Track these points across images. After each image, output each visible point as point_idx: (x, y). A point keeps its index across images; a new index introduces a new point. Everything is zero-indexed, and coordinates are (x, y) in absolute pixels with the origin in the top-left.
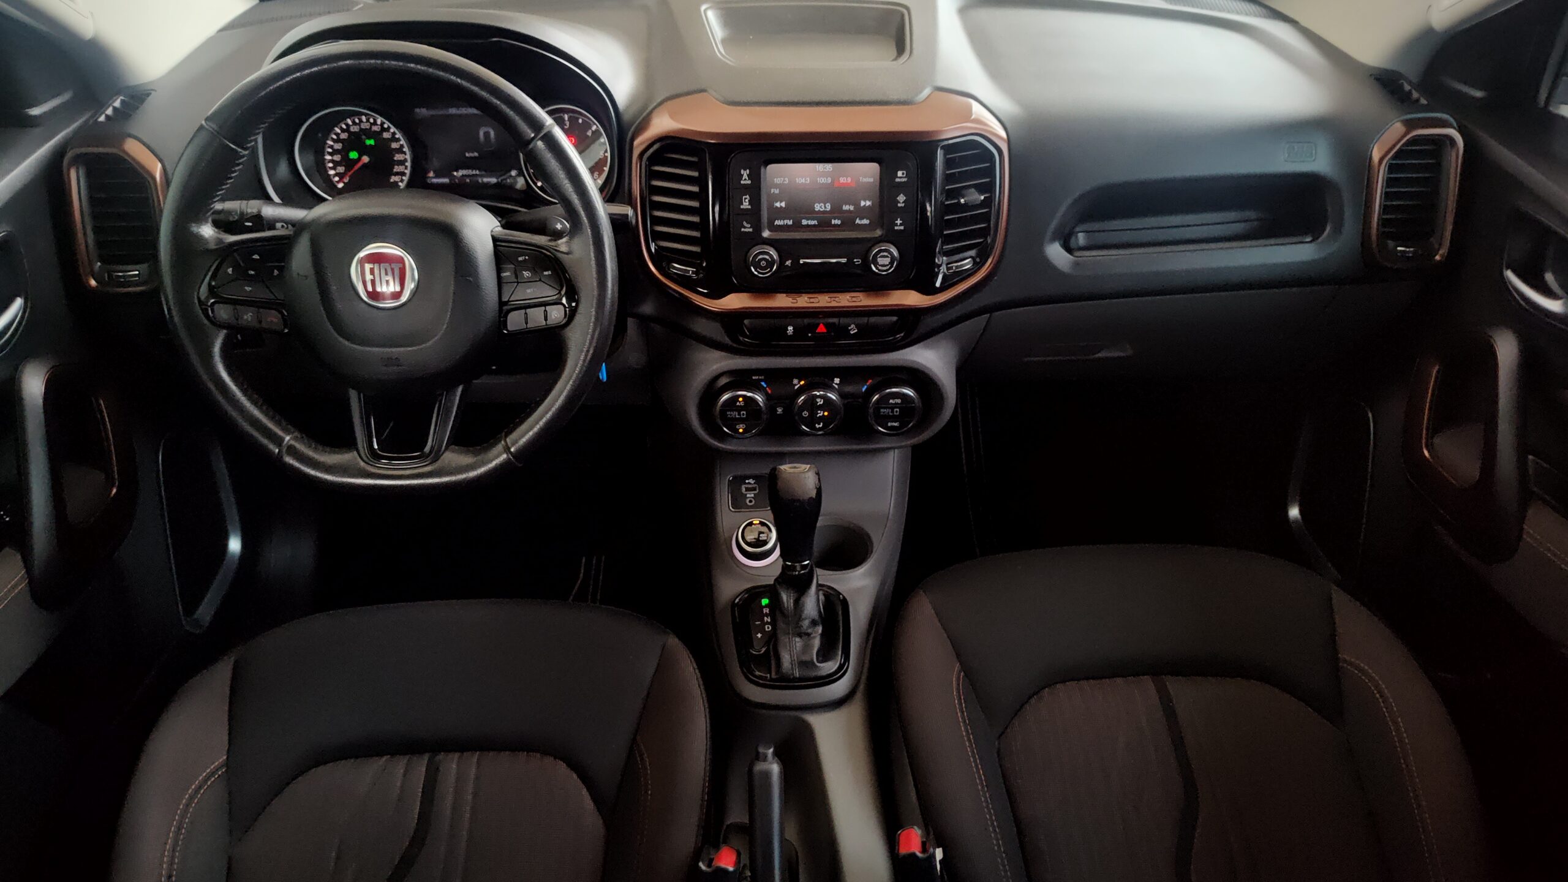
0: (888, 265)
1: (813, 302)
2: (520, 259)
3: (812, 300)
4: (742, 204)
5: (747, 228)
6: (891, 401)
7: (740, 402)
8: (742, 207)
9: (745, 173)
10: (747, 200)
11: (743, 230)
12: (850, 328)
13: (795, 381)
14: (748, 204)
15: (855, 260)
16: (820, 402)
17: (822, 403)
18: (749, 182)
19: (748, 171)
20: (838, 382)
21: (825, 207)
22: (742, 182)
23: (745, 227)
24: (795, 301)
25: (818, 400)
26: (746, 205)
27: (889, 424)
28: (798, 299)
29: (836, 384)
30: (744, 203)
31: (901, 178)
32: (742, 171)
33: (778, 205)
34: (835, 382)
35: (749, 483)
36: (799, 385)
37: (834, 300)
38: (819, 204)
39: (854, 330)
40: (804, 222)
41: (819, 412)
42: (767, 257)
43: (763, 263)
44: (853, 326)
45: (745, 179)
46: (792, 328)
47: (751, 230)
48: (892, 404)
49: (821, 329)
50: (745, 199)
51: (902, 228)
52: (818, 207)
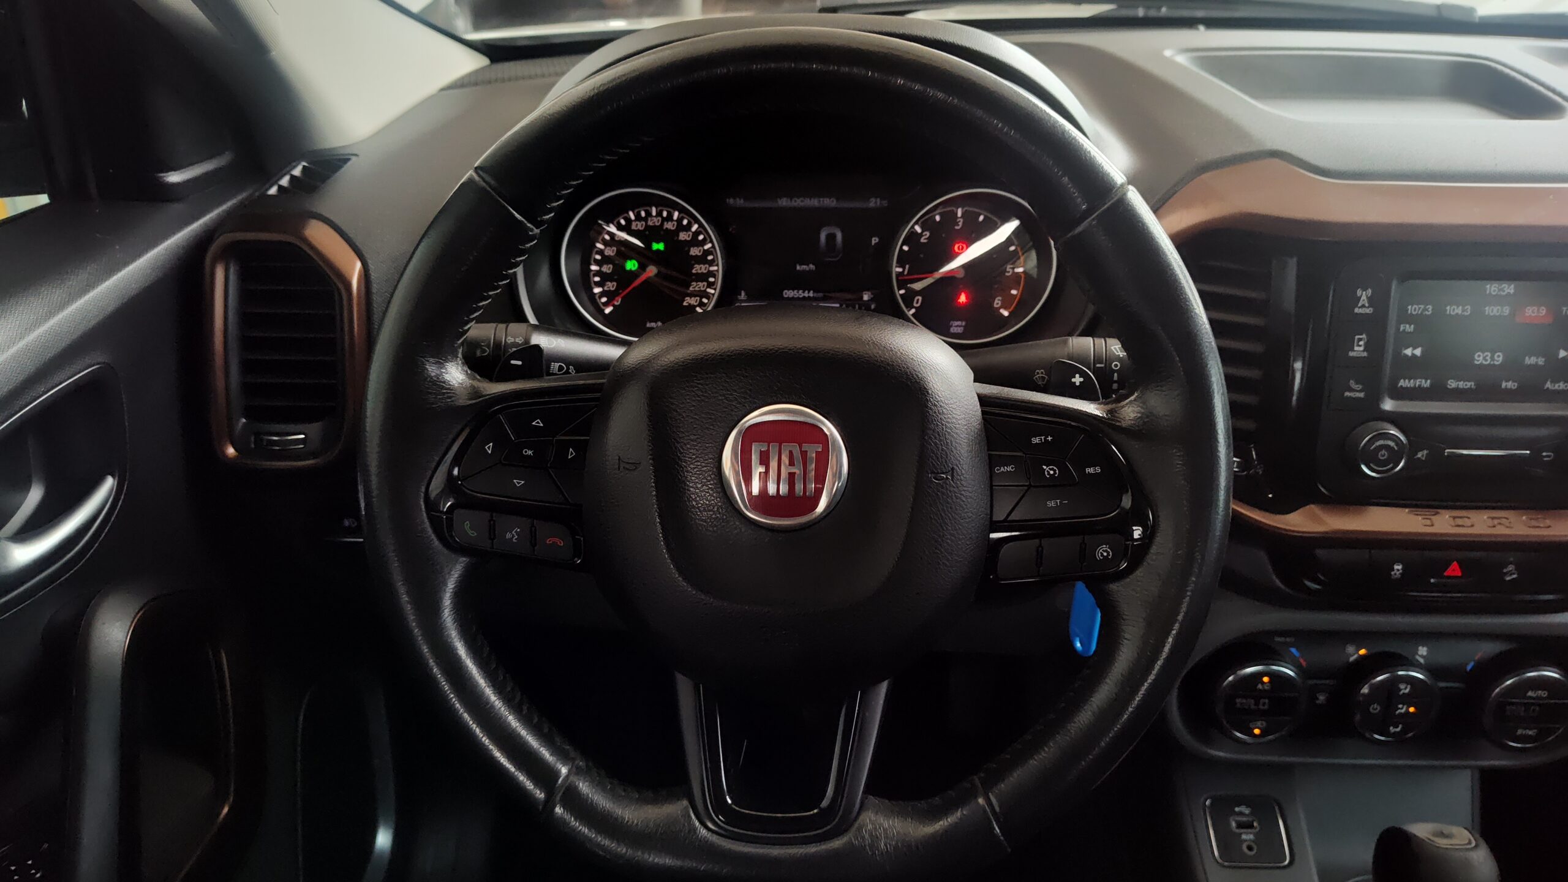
1: (1463, 526)
2: (1036, 440)
3: (1459, 522)
4: (1353, 350)
5: (1356, 392)
6: (1530, 694)
7: (1263, 683)
8: (1351, 354)
9: (1364, 296)
10: (1361, 343)
11: (1347, 394)
12: (1505, 571)
13: (1350, 649)
14: (1362, 349)
15: (1544, 454)
16: (1405, 689)
17: (1407, 691)
18: (1369, 311)
19: (1370, 291)
20: (1425, 653)
21: (1492, 358)
22: (1357, 310)
23: (1351, 390)
24: (1428, 522)
25: (1402, 686)
26: (1359, 350)
27: (1520, 732)
28: (1432, 517)
29: (1422, 656)
30: (1356, 348)
32: (1359, 292)
33: (1408, 352)
34: (1420, 653)
35: (1241, 814)
36: (1356, 656)
37: (1500, 524)
38: (1483, 353)
39: (1514, 574)
40: (1452, 384)
41: (1400, 706)
42: (1392, 444)
43: (1383, 455)
44: (1511, 568)
45: (1363, 306)
46: (1400, 567)
47: (1362, 395)
48: (1531, 698)
49: (1454, 570)
50: (1360, 340)
52: (1480, 358)
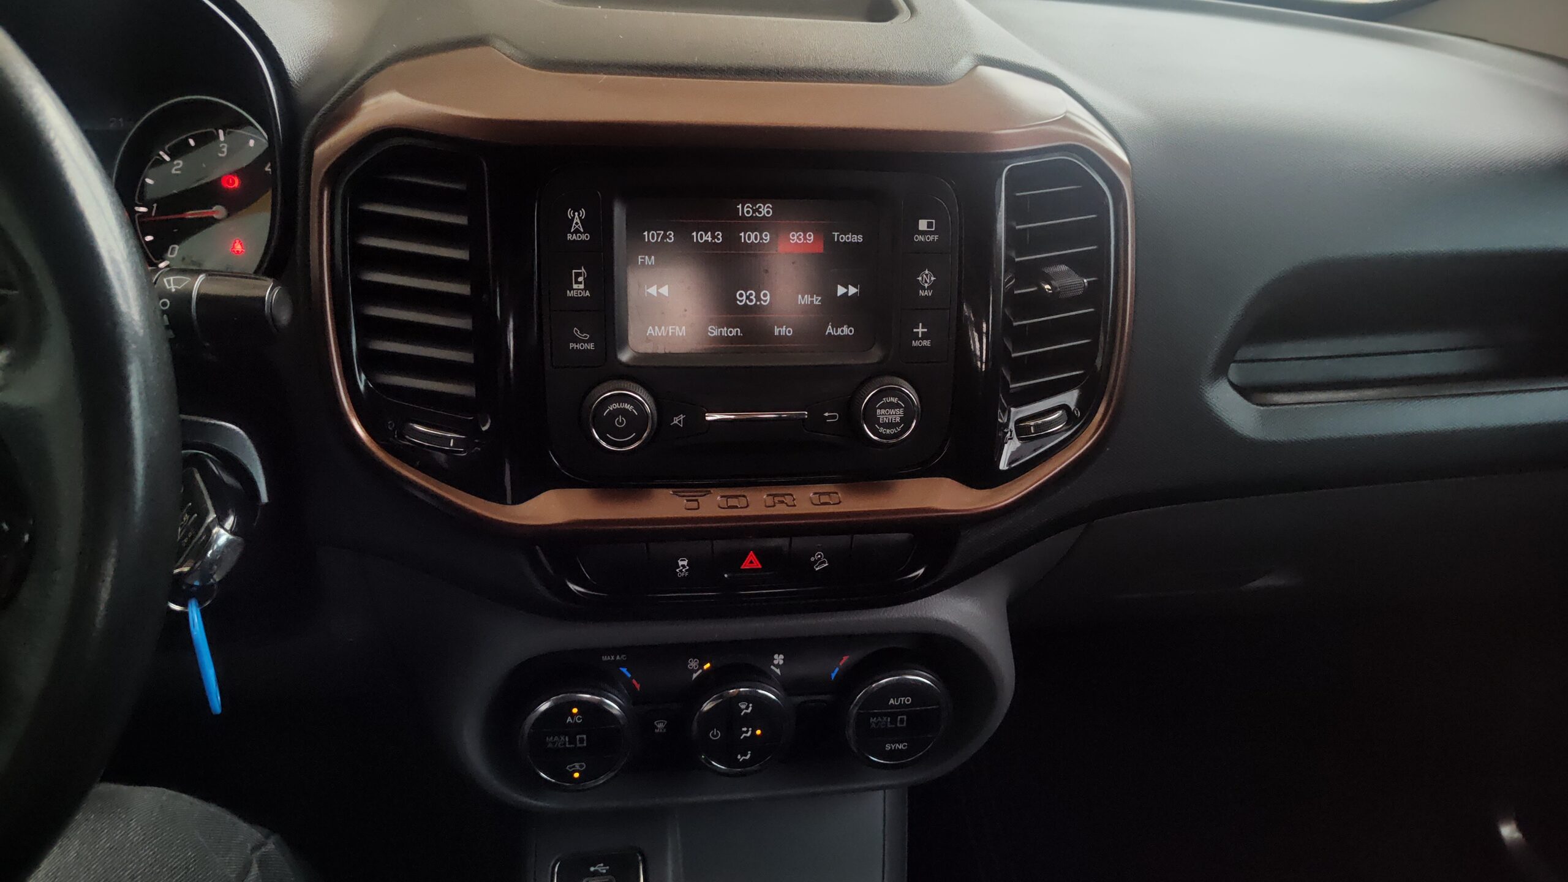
0: (898, 424)
1: (736, 507)
3: (733, 502)
4: (571, 289)
5: (583, 344)
6: (892, 701)
7: (573, 715)
8: (569, 294)
9: (577, 218)
10: (581, 279)
11: (572, 345)
12: (812, 559)
13: (693, 664)
14: (582, 286)
15: (826, 414)
16: (746, 709)
17: (749, 711)
18: (585, 237)
19: (583, 212)
20: (781, 662)
21: (758, 298)
22: (569, 237)
23: (577, 341)
24: (694, 505)
25: (742, 705)
26: (578, 288)
27: (888, 747)
28: (700, 499)
29: (777, 666)
30: (575, 286)
31: (923, 233)
32: (570, 213)
33: (653, 291)
34: (776, 662)
35: (597, 873)
36: (700, 671)
37: (782, 502)
38: (746, 290)
39: (824, 562)
40: (713, 331)
41: (745, 729)
42: (629, 408)
43: (621, 422)
44: (819, 555)
45: (577, 231)
46: (685, 563)
47: (591, 346)
48: (895, 706)
49: (751, 562)
50: (578, 275)
51: (926, 343)
52: (743, 298)
